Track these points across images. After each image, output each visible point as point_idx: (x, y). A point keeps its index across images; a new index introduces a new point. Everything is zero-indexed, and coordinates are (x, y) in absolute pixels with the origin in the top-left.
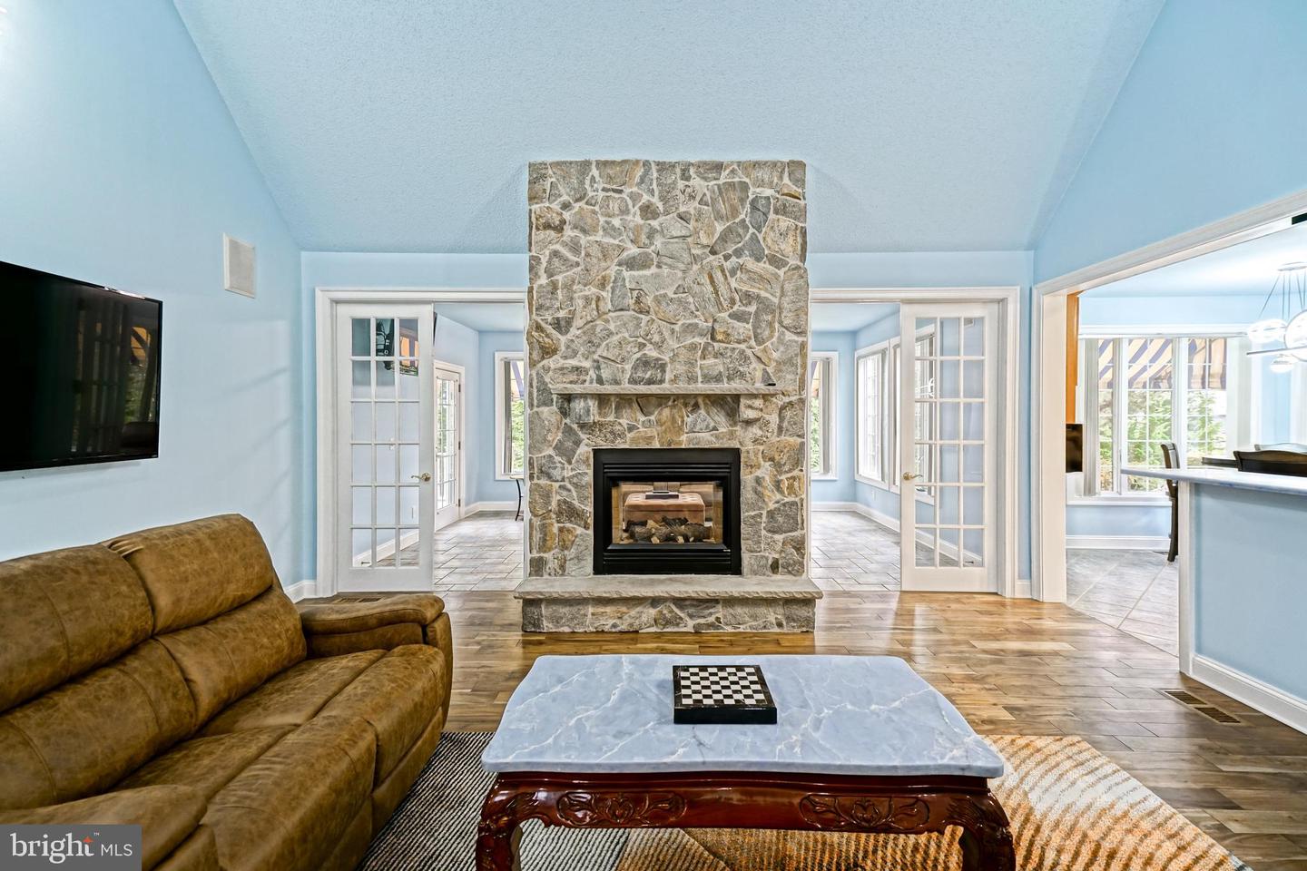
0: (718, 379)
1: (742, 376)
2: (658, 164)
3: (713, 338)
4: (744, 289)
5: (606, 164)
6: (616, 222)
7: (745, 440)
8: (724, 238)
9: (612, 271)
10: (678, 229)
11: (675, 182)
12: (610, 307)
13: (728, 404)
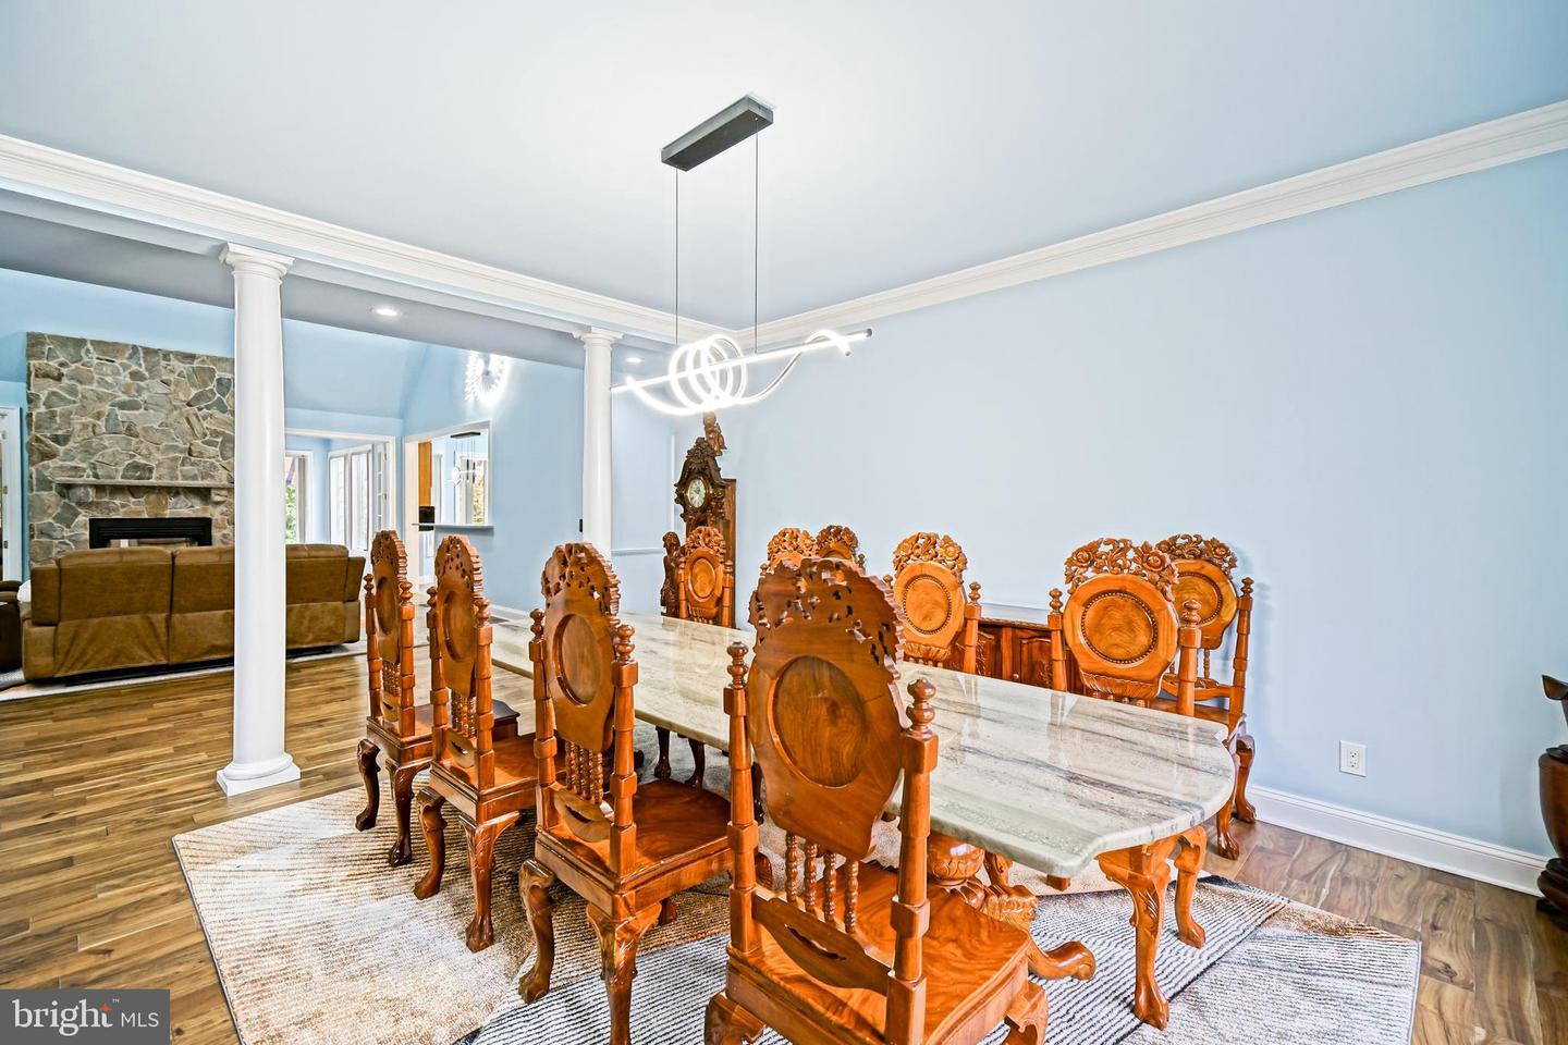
0: (194, 477)
1: (212, 477)
2: (144, 348)
3: (190, 454)
4: (213, 428)
5: (100, 342)
6: (109, 379)
7: (215, 514)
8: (198, 398)
9: (107, 408)
10: (162, 389)
11: (158, 362)
12: (104, 430)
13: (203, 493)
